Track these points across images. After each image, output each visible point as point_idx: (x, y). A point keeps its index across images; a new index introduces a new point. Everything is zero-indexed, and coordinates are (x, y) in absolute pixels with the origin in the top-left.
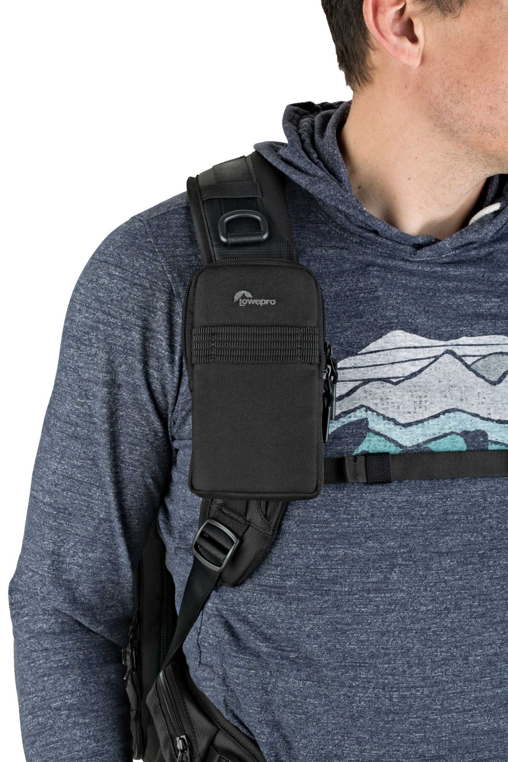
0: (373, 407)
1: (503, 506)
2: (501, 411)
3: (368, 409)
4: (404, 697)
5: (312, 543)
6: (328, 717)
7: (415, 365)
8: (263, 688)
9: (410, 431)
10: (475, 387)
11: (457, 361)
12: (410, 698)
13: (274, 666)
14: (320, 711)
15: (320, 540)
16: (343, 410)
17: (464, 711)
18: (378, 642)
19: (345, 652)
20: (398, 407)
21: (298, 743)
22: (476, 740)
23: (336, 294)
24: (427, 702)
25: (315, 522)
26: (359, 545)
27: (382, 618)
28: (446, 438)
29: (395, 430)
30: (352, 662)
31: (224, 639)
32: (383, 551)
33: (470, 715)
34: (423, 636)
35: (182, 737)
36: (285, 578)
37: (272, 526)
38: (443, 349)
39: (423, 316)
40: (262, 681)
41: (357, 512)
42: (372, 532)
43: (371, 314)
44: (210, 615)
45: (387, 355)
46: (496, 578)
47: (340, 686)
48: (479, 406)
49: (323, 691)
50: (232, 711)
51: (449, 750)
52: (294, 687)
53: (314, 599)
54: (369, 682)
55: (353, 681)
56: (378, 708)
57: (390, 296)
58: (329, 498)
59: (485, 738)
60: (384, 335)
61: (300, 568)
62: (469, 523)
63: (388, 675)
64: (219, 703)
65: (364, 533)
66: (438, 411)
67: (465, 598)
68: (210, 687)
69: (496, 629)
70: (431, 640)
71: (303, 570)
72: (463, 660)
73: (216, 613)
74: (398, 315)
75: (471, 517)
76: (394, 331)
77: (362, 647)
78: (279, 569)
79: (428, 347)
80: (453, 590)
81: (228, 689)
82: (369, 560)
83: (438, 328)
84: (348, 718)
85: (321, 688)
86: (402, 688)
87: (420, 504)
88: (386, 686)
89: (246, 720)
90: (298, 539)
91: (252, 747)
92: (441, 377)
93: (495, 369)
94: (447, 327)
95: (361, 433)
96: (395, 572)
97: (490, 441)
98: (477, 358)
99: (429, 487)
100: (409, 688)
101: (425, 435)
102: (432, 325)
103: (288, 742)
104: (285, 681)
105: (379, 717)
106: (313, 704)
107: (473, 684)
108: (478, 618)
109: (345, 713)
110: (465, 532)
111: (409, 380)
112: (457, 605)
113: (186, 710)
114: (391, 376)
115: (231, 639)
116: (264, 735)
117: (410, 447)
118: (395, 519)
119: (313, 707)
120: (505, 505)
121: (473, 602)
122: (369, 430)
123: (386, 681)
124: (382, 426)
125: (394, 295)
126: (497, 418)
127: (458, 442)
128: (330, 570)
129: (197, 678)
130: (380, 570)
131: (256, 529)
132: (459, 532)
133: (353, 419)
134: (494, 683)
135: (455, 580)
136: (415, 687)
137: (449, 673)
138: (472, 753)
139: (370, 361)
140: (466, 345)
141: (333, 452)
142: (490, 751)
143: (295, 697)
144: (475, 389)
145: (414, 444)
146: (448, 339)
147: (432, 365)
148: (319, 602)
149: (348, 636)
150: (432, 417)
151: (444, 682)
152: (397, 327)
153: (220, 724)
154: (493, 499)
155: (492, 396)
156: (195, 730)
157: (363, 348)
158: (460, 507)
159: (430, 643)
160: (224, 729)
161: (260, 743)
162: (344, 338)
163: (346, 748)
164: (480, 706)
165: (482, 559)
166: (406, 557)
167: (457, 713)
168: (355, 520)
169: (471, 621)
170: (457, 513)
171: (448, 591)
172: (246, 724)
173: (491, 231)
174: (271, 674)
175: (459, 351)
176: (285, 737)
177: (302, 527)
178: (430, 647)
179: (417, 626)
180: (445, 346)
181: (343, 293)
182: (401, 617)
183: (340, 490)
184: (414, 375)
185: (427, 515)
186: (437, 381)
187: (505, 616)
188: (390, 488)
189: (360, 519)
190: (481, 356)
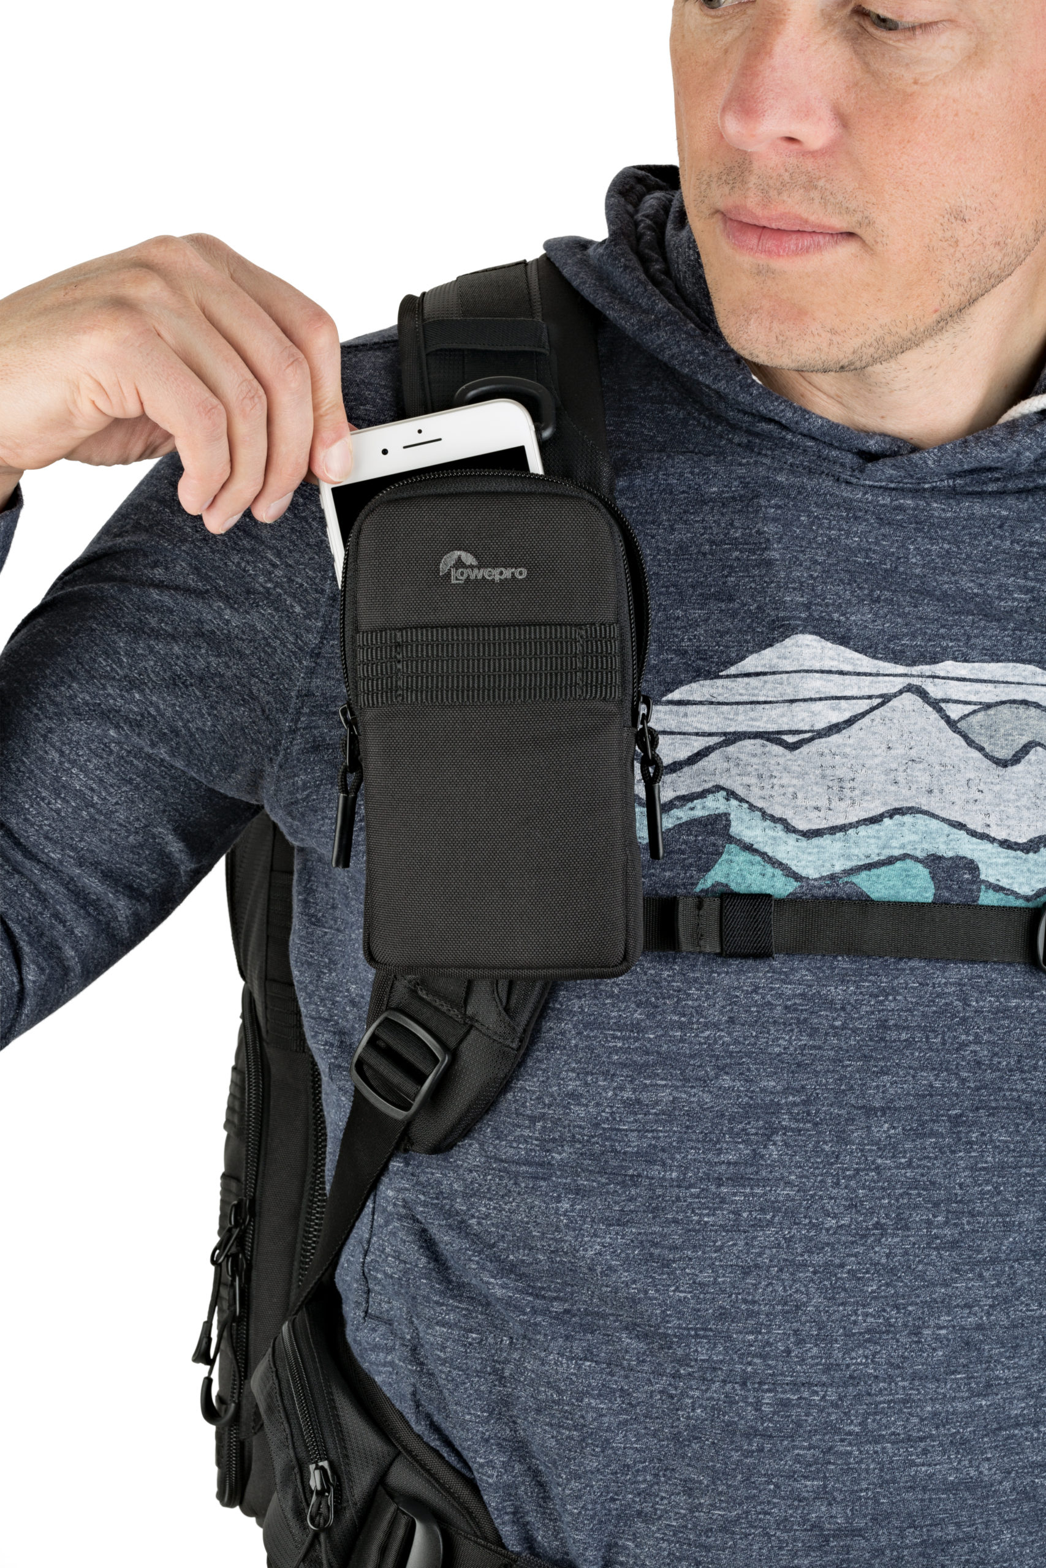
0: (741, 791)
1: (1004, 1018)
2: (1012, 822)
3: (731, 794)
4: (785, 1404)
5: (608, 1071)
6: (625, 1435)
7: (840, 709)
8: (495, 1371)
9: (817, 846)
10: (962, 766)
11: (930, 709)
12: (798, 1406)
13: (517, 1327)
14: (610, 1423)
15: (624, 1065)
16: (679, 793)
17: (909, 1440)
18: (734, 1288)
19: (666, 1304)
20: (795, 796)
21: (563, 1488)
22: (930, 1500)
23: (681, 547)
24: (833, 1417)
25: (614, 1027)
26: (704, 1082)
27: (746, 1238)
28: (891, 867)
29: (786, 842)
30: (679, 1327)
31: (416, 1266)
32: (751, 1098)
33: (919, 1450)
34: (829, 1279)
35: (320, 1464)
36: (550, 1145)
37: (520, 1029)
38: (900, 683)
39: (866, 609)
40: (493, 1356)
41: (699, 1011)
42: (731, 1055)
43: (752, 596)
44: (391, 1214)
45: (781, 684)
46: (984, 1169)
47: (653, 1372)
48: (969, 807)
49: (618, 1382)
50: (428, 1416)
51: (874, 1519)
52: (557, 1373)
53: (608, 1193)
54: (715, 1369)
55: (681, 1366)
56: (729, 1424)
57: (796, 561)
58: (645, 978)
59: (949, 1499)
60: (777, 641)
61: (580, 1127)
62: (932, 1050)
63: (754, 1356)
64: (402, 1397)
65: (713, 1056)
66: (877, 809)
67: (917, 1207)
68: (384, 1365)
69: (981, 1275)
70: (845, 1290)
71: (586, 1132)
72: (910, 1334)
73: (403, 1211)
74: (810, 603)
75: (936, 1037)
76: (800, 636)
77: (702, 1296)
78: (539, 1125)
79: (870, 675)
80: (894, 1188)
81: (422, 1370)
82: (723, 1115)
83: (894, 637)
84: (668, 1439)
85: (613, 1376)
86: (781, 1385)
87: (830, 1004)
88: (748, 1378)
89: (457, 1436)
90: (579, 1062)
91: (465, 1493)
92: (894, 738)
93: (1007, 735)
94: (914, 636)
95: (714, 845)
96: (775, 1144)
97: (983, 881)
98: (971, 708)
99: (851, 969)
100: (795, 1386)
101: (849, 858)
102: (883, 630)
103: (542, 1485)
104: (540, 1359)
105: (732, 1442)
106: (596, 1409)
107: (930, 1386)
108: (943, 1249)
109: (661, 1430)
110: (922, 1068)
111: (823, 740)
112: (902, 1219)
113: (334, 1408)
114: (786, 728)
115: (431, 1266)
116: (494, 1468)
117: (815, 880)
118: (778, 1031)
119: (595, 1415)
120: (1008, 1018)
121: (935, 1216)
122: (731, 839)
123: (749, 1369)
124: (758, 832)
125: (806, 560)
126: (1002, 835)
127: (916, 876)
128: (642, 1132)
129: (360, 1344)
130: (745, 1138)
131: (484, 1034)
132: (910, 1068)
133: (699, 813)
134: (973, 1385)
135: (897, 1167)
136: (810, 1384)
137: (881, 1359)
138: (922, 1528)
139: (743, 692)
140: (952, 679)
141: (655, 883)
142: (958, 1525)
143: (560, 1392)
144: (963, 770)
145: (825, 874)
146: (914, 663)
147: (876, 712)
148: (617, 1198)
149: (673, 1272)
150: (865, 820)
151: (869, 1378)
152: (805, 627)
153: (401, 1443)
154: (981, 1003)
155: (997, 788)
156: (350, 1451)
157: (732, 665)
158: (913, 1016)
159: (842, 1294)
160: (409, 1452)
161: (482, 1486)
162: (690, 640)
163: (662, 1498)
164: (942, 1431)
165: (955, 1127)
166: (798, 1114)
167: (893, 1443)
168: (695, 1026)
169: (929, 1255)
170: (907, 1028)
171: (883, 1188)
172: (457, 1443)
173: (1029, 449)
174: (511, 1343)
175: (935, 690)
176: (535, 1474)
177: (588, 1036)
178: (842, 1304)
179: (817, 1259)
180: (906, 675)
181: (696, 546)
182: (785, 1239)
183: (667, 962)
184: (835, 729)
185: (844, 1027)
186: (884, 747)
187: (1000, 1249)
188: (770, 966)
189: (706, 1025)
190: (980, 703)
